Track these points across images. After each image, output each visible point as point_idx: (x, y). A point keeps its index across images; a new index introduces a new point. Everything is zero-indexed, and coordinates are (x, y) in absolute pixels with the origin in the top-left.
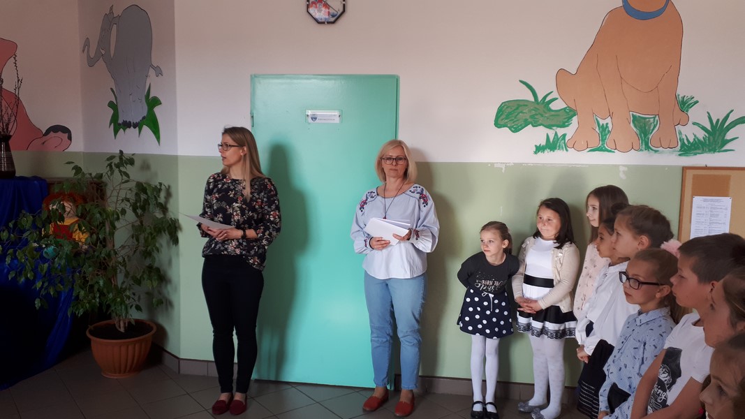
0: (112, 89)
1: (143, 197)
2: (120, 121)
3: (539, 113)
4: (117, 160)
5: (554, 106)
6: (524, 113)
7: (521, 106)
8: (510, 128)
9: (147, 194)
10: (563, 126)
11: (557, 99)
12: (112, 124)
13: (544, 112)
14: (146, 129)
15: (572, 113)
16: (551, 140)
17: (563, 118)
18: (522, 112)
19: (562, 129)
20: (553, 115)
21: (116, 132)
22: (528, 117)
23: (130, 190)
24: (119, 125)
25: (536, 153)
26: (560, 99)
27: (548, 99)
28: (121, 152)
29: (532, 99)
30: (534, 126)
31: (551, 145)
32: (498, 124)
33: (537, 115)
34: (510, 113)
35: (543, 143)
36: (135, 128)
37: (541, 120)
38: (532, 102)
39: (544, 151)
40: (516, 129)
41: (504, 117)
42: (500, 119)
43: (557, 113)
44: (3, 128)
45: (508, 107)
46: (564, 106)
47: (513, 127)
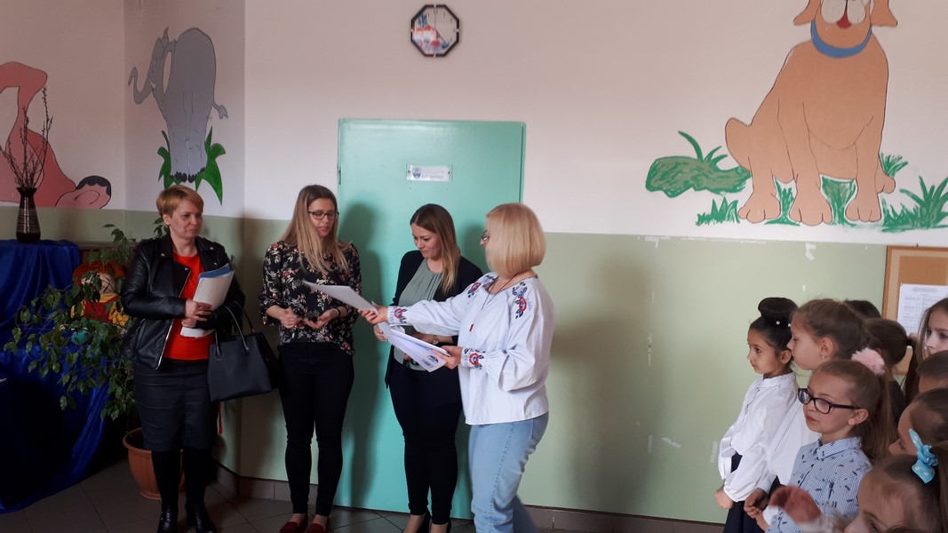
0: (163, 132)
2: (173, 173)
3: (704, 174)
5: (722, 165)
6: (684, 173)
7: (680, 164)
8: (666, 192)
10: (734, 190)
11: (725, 156)
12: (163, 178)
13: (709, 171)
14: (204, 183)
15: (745, 174)
16: (719, 209)
17: (735, 181)
18: (680, 172)
19: (733, 194)
20: (720, 177)
22: (689, 179)
24: (172, 177)
25: (698, 224)
27: (714, 156)
29: (694, 155)
30: (696, 190)
31: (718, 215)
32: (650, 186)
33: (700, 176)
34: (666, 173)
35: (708, 211)
36: (191, 181)
37: (705, 182)
38: (695, 160)
39: (709, 222)
40: (672, 192)
41: (658, 177)
42: (653, 181)
43: (727, 174)
44: (27, 179)
45: (663, 166)
46: (735, 165)
47: (669, 190)
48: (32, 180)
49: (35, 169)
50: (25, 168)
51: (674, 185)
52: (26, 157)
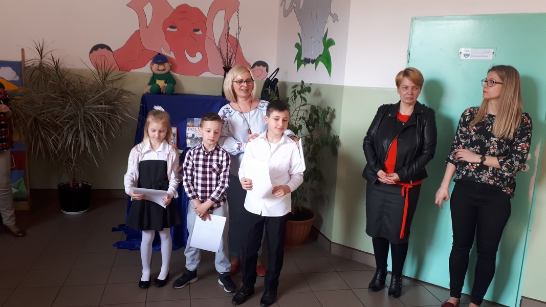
0: (299, 34)
1: (315, 116)
2: (302, 58)
4: (299, 88)
9: (318, 115)
12: (297, 60)
14: (321, 64)
21: (299, 66)
23: (306, 111)
24: (302, 61)
28: (303, 82)
36: (312, 63)
44: (227, 64)
48: (230, 62)
49: (231, 56)
50: (227, 56)
52: (227, 50)
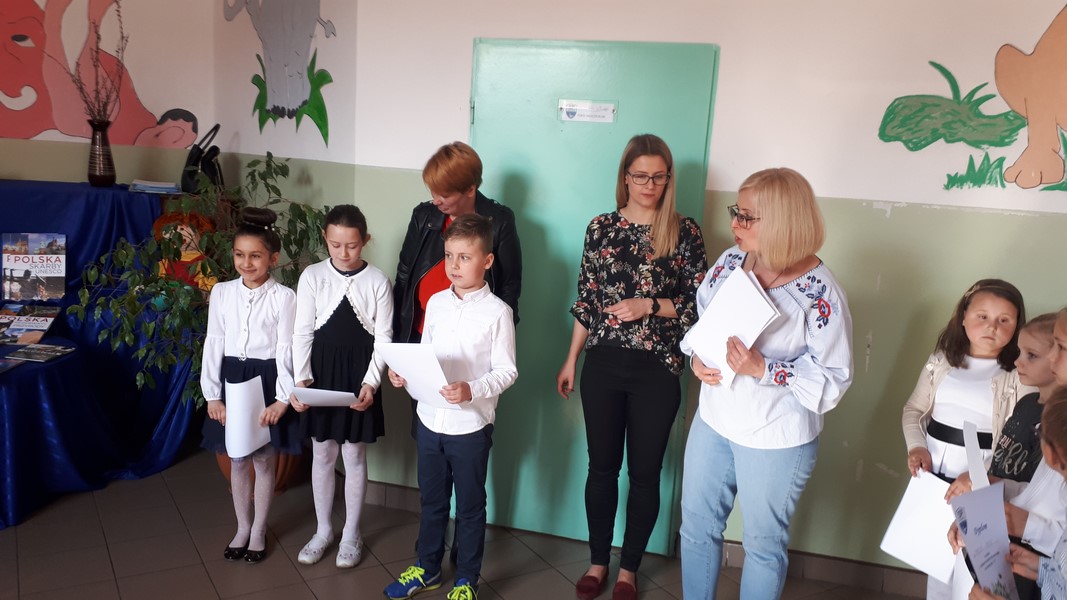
0: (258, 56)
1: (300, 226)
2: (269, 107)
3: (960, 120)
4: (262, 168)
5: (987, 109)
6: (933, 118)
7: (929, 106)
8: (906, 143)
9: (306, 222)
10: (1001, 143)
11: (994, 96)
12: (258, 111)
13: (969, 118)
14: (307, 120)
15: (1018, 122)
16: (977, 167)
17: (1002, 130)
18: (928, 116)
19: (998, 149)
20: (986, 125)
21: (262, 123)
22: (939, 126)
24: (267, 112)
25: (947, 187)
26: (999, 97)
27: (977, 96)
28: (269, 155)
29: (948, 94)
30: (948, 141)
31: (976, 176)
32: (885, 135)
33: (956, 122)
34: (908, 118)
35: (963, 170)
36: (290, 117)
37: (962, 131)
38: (949, 100)
39: (962, 185)
40: (915, 144)
41: (895, 123)
42: (889, 127)
43: (992, 121)
44: (99, 110)
45: (904, 107)
46: (1006, 109)
47: (910, 141)
48: (105, 110)
49: (108, 97)
50: (97, 97)
51: (916, 135)
52: (97, 83)
